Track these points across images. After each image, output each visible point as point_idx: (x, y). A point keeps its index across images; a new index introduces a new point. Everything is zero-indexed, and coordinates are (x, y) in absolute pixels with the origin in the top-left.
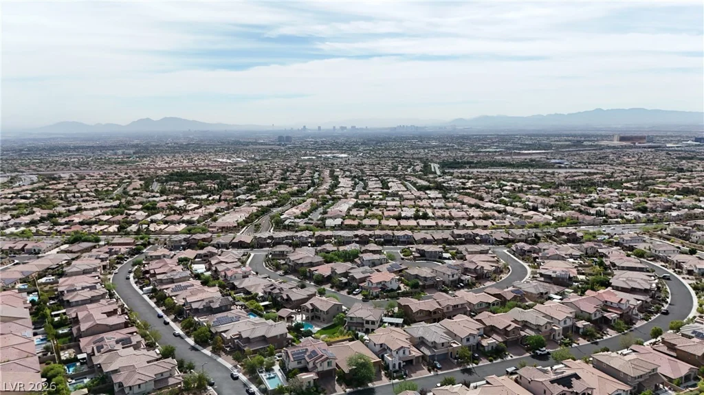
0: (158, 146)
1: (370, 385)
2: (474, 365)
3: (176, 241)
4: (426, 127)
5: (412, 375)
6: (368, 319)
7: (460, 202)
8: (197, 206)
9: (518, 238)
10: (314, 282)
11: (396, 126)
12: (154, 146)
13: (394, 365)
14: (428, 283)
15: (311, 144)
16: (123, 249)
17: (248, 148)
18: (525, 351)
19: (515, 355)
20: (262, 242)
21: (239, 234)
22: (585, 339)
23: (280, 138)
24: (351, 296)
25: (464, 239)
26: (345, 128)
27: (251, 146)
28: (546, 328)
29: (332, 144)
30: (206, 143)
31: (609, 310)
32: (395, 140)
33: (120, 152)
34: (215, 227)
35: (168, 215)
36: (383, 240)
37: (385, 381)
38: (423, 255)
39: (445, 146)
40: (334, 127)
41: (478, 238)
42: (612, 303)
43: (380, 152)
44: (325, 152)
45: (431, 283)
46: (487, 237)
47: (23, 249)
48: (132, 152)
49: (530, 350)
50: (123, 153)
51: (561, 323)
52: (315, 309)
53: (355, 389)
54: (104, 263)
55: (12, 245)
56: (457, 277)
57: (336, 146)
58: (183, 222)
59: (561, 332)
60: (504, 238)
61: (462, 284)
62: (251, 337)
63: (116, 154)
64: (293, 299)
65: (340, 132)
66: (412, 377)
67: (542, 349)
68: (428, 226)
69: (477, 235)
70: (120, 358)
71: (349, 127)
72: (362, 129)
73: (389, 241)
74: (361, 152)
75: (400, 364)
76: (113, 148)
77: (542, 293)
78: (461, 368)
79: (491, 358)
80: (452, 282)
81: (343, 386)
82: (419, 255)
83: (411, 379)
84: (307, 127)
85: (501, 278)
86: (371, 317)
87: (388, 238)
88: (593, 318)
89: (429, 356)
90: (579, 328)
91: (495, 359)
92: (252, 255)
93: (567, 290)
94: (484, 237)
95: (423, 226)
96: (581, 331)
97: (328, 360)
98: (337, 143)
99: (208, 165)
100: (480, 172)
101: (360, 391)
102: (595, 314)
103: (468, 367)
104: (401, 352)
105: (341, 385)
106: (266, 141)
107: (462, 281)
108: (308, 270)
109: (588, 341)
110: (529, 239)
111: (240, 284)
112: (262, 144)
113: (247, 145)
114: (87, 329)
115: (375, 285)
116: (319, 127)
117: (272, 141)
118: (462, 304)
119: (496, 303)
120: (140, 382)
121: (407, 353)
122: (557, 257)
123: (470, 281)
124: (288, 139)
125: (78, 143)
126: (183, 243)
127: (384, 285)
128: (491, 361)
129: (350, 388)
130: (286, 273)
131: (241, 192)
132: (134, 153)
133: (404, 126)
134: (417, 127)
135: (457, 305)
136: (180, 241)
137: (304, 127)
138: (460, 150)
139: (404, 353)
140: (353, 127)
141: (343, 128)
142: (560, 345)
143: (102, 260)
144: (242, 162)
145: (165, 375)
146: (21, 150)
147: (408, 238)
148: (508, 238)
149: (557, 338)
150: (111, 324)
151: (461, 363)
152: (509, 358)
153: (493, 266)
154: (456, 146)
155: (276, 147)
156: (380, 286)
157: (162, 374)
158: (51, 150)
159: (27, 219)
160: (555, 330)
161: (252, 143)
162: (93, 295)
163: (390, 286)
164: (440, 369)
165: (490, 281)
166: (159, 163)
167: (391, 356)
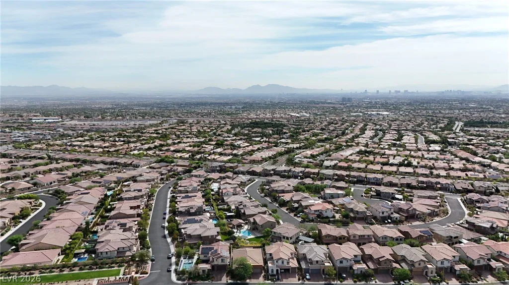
0: (259, 104)
1: (248, 281)
2: (339, 282)
3: (214, 167)
4: (472, 92)
5: (284, 280)
6: (284, 235)
7: (454, 155)
8: (249, 144)
9: (477, 189)
10: (279, 205)
11: (444, 91)
12: (256, 104)
13: (272, 271)
14: (358, 216)
15: (366, 104)
16: (180, 169)
17: (317, 106)
18: (392, 280)
19: (379, 281)
20: (267, 172)
21: (260, 166)
22: (457, 280)
23: (344, 99)
24: (295, 218)
25: (425, 185)
26: (399, 92)
27: (320, 105)
28: (419, 265)
29: (382, 104)
30: (291, 102)
31: (501, 259)
32: (438, 102)
33: (233, 107)
34: (247, 160)
35: (225, 150)
36: (356, 180)
37: (261, 280)
38: (379, 194)
39: (482, 108)
40: (390, 91)
41: (439, 186)
42: (505, 254)
43: (419, 111)
44: (373, 110)
45: (361, 216)
46: (447, 185)
47: (131, 164)
48: (241, 107)
49: (395, 280)
50: (236, 108)
51: (438, 263)
52: (255, 223)
53: (235, 282)
54: (163, 177)
55: (126, 161)
56: (387, 214)
57: (385, 106)
58: (232, 155)
59: (434, 271)
60: (463, 188)
61: (389, 221)
62: (191, 234)
63: (231, 108)
64: (246, 214)
65: (394, 95)
66: (283, 281)
67: (406, 281)
68: (406, 173)
69: (439, 183)
70: (110, 234)
71: (402, 91)
72: (413, 93)
73: (360, 181)
74: (402, 111)
75: (277, 270)
76: (231, 104)
77: (451, 237)
78: (326, 283)
79: (355, 279)
80: (382, 217)
81: (228, 278)
82: (375, 194)
83: (281, 282)
84: (380, 91)
85: (433, 220)
86: (287, 234)
87: (361, 179)
88: (476, 264)
89: (305, 269)
90: (456, 270)
91: (360, 281)
92: (257, 180)
93: (483, 238)
94: (444, 186)
95: (402, 172)
96: (457, 273)
97: (222, 258)
98: (387, 103)
99: (282, 117)
100: (497, 131)
101: (238, 283)
102: (479, 261)
103: (333, 283)
104: (280, 262)
105: (227, 277)
106: (333, 101)
107: (391, 218)
108: (277, 195)
109: (460, 282)
110: (488, 191)
111: (227, 199)
112: (329, 103)
113: (318, 104)
114: (114, 215)
115: (313, 212)
116: (378, 91)
117: (337, 101)
118: (368, 236)
119: (399, 238)
120: (107, 250)
121: (285, 263)
122: (497, 209)
123: (398, 219)
124: (349, 100)
125: (213, 101)
126: (217, 169)
127: (321, 213)
128: (355, 282)
129: (232, 280)
130: (266, 196)
131: (286, 137)
132: (242, 108)
133: (451, 91)
134: (463, 91)
135: (364, 236)
136: (216, 167)
137: (366, 91)
138: (493, 111)
139: (283, 263)
140: (406, 91)
141: (397, 92)
142: (429, 282)
143: (162, 175)
144: (306, 116)
145: (125, 249)
146: (181, 104)
147: (377, 180)
148: (467, 189)
149: (429, 274)
150: (128, 214)
151: (328, 278)
152: (374, 282)
153: (429, 209)
154: (492, 109)
155: (336, 106)
156: (317, 213)
157: (123, 248)
158: (197, 104)
159: (146, 146)
160: (428, 268)
161: (322, 103)
162: (136, 195)
163: (325, 215)
164: (308, 280)
165: (419, 221)
166: (252, 115)
167: (273, 263)
